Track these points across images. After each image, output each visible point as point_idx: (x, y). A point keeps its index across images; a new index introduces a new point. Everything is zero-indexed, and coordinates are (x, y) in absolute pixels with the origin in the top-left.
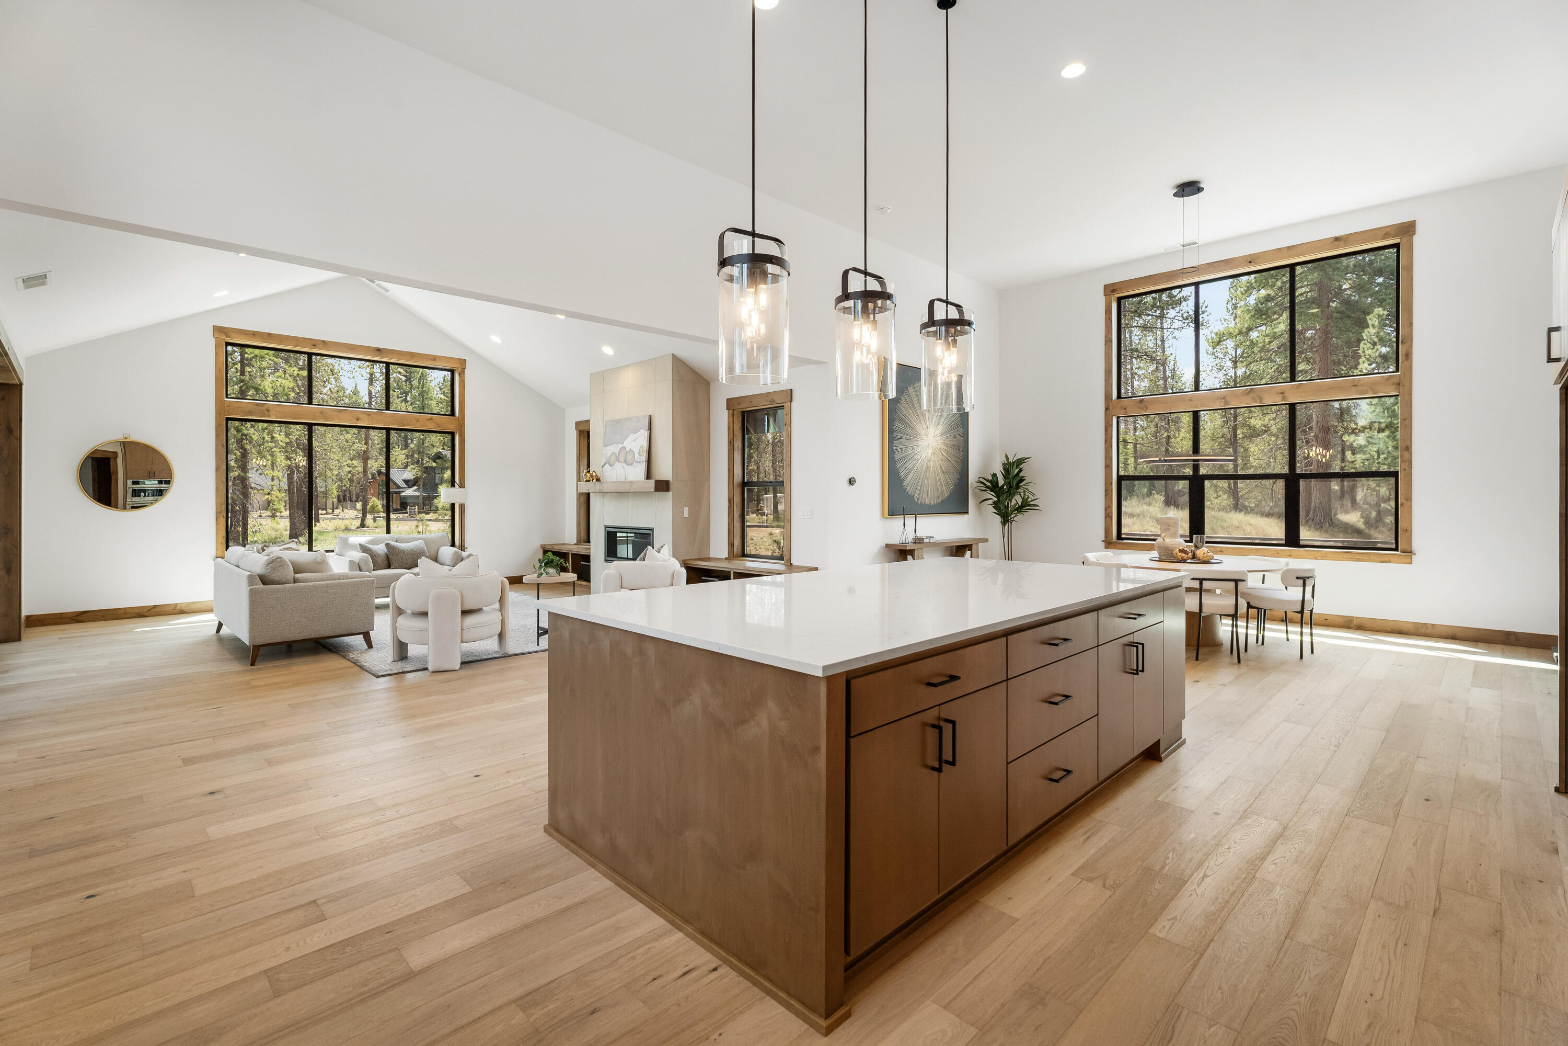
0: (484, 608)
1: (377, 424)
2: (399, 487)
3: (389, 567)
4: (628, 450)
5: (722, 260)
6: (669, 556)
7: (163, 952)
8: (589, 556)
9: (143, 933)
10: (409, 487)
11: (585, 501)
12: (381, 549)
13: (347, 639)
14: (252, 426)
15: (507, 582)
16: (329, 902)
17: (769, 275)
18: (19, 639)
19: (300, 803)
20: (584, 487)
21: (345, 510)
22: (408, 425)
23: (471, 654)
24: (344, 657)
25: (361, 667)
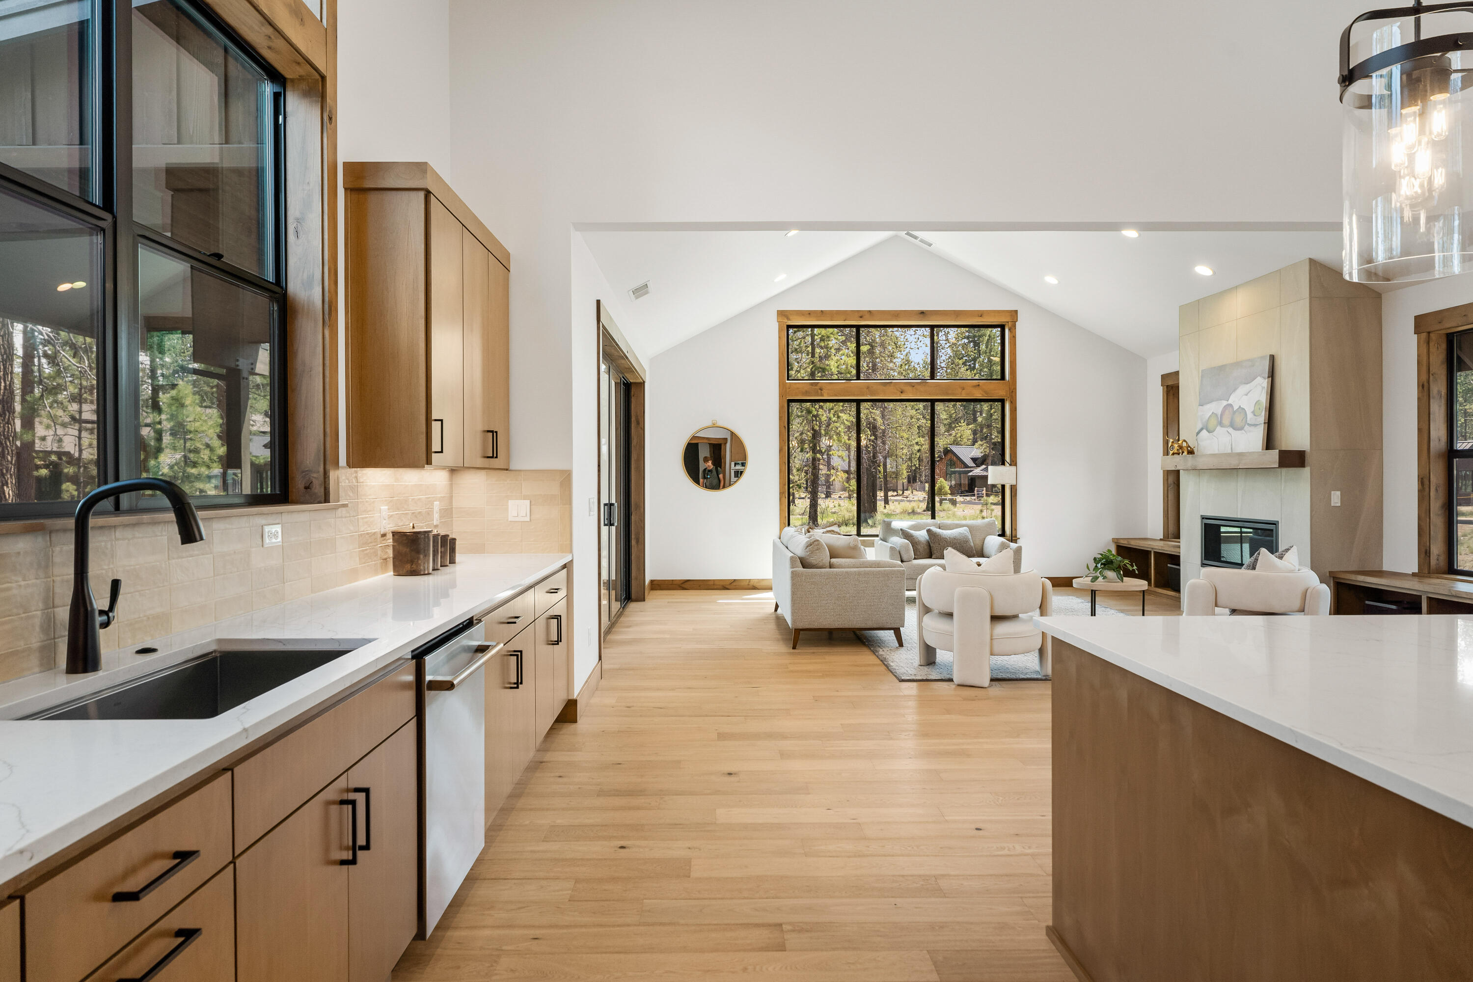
0: (1020, 615)
1: (921, 395)
2: (966, 466)
3: (930, 557)
4: (1236, 408)
5: (1346, 73)
6: (1300, 564)
7: (653, 924)
8: (1179, 557)
9: (646, 899)
10: (978, 466)
11: (1173, 480)
12: (922, 535)
13: (882, 634)
14: (821, 407)
15: (1049, 584)
16: (793, 931)
17: (1454, 76)
18: (644, 600)
19: (796, 807)
20: (1175, 462)
21: (915, 492)
22: (953, 394)
23: (1006, 670)
24: (874, 652)
25: (887, 666)
